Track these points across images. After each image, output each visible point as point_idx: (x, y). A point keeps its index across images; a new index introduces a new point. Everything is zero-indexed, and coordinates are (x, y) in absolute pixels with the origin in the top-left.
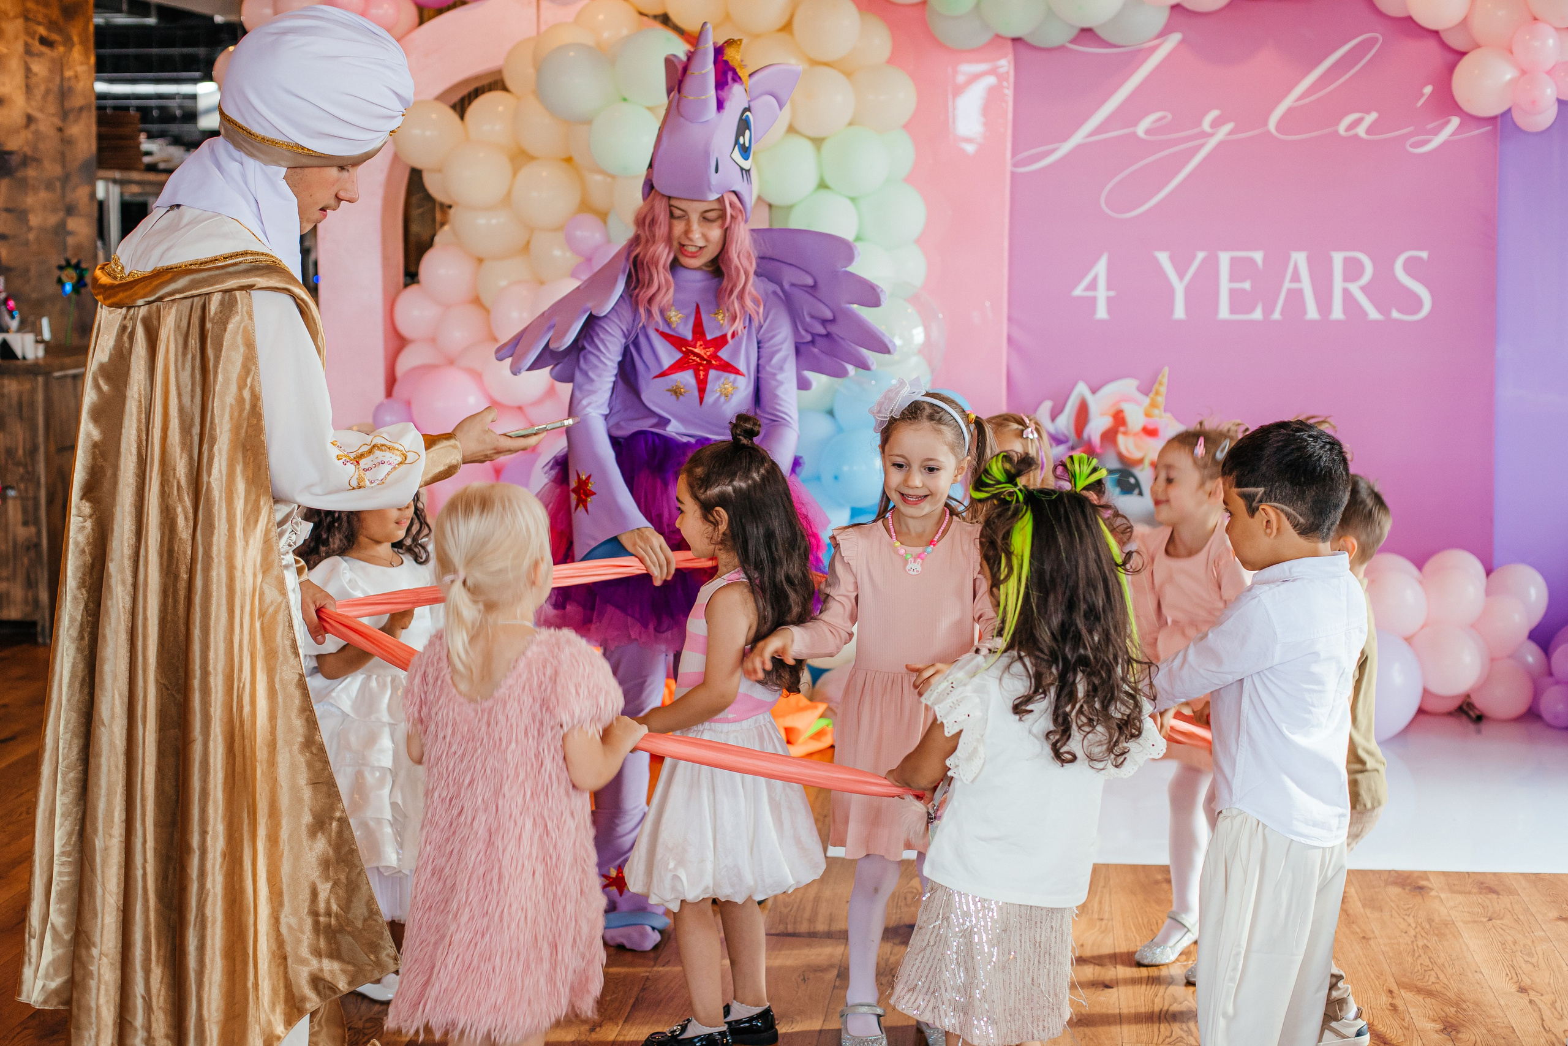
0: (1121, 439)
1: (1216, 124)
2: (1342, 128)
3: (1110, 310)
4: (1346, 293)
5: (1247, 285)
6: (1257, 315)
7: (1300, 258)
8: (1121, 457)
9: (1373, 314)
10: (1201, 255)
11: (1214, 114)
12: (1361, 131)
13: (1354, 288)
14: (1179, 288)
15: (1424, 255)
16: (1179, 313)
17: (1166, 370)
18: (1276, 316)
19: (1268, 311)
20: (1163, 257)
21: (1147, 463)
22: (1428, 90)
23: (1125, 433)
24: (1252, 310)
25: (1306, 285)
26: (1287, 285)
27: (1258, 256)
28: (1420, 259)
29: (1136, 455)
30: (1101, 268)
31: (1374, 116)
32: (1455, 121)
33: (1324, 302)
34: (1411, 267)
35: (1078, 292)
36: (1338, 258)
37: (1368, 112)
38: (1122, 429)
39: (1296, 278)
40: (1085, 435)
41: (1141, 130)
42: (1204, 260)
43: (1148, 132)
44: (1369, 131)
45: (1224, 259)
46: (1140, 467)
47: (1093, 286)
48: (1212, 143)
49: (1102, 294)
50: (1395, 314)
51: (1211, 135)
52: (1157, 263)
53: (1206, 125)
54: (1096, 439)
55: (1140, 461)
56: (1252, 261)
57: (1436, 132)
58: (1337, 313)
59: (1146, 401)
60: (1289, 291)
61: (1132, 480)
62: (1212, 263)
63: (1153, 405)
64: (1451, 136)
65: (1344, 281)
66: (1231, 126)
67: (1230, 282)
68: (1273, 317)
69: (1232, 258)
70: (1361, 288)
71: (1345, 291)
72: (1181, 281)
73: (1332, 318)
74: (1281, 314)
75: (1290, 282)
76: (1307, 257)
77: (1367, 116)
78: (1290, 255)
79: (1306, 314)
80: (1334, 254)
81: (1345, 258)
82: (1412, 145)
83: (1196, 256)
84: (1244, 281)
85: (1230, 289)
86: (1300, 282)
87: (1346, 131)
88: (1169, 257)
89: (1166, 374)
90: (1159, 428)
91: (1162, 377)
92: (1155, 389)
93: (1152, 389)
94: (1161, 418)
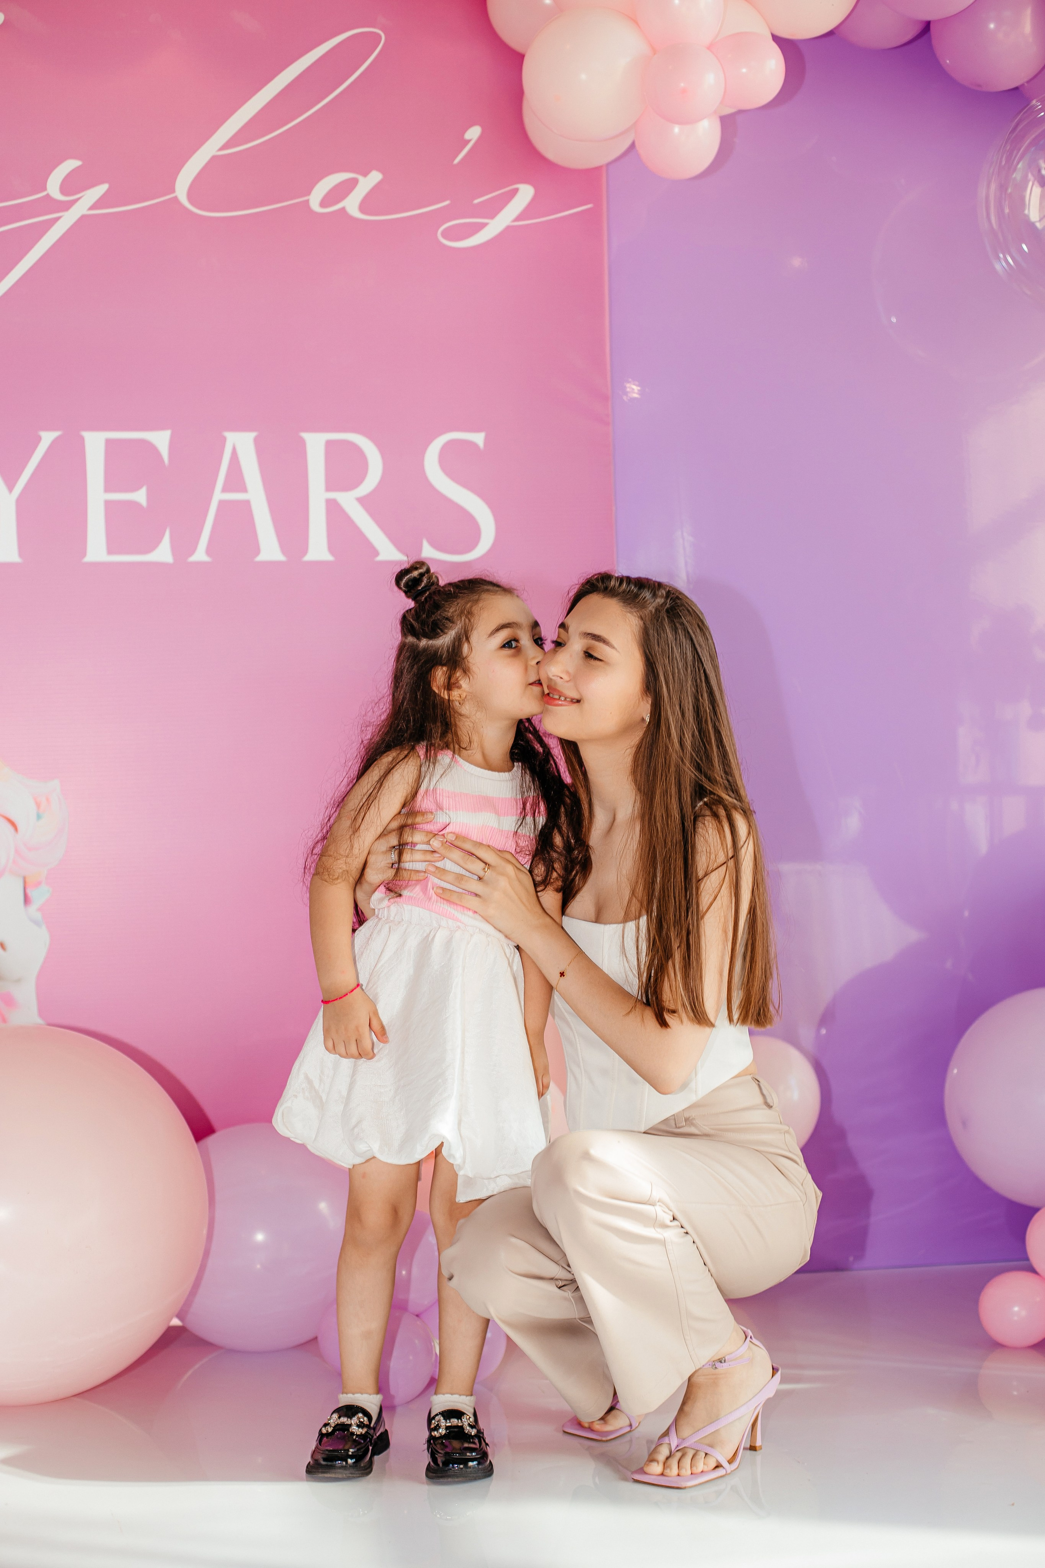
1: (72, 185)
2: (315, 200)
4: (334, 511)
5: (140, 496)
6: (163, 553)
7: (242, 444)
9: (387, 551)
10: (48, 438)
11: (70, 165)
12: (352, 204)
13: (348, 501)
15: (478, 438)
16: (8, 551)
18: (200, 555)
19: (183, 546)
22: (474, 133)
24: (153, 546)
25: (256, 495)
26: (218, 495)
27: (161, 440)
28: (472, 445)
31: (375, 177)
32: (525, 193)
33: (292, 531)
34: (455, 461)
36: (315, 443)
37: (365, 175)
39: (236, 482)
42: (55, 443)
44: (363, 207)
45: (95, 443)
48: (67, 220)
50: (427, 551)
51: (67, 206)
53: (53, 187)
56: (149, 448)
57: (493, 210)
58: (318, 549)
60: (222, 503)
62: (69, 453)
64: (518, 219)
65: (329, 488)
66: (103, 188)
67: (107, 489)
68: (193, 559)
69: (109, 443)
70: (361, 500)
71: (333, 507)
72: (11, 488)
73: (308, 558)
74: (208, 552)
75: (225, 490)
76: (256, 440)
77: (361, 178)
78: (224, 439)
79: (258, 552)
80: (307, 436)
81: (329, 444)
82: (447, 234)
83: (39, 439)
84: (135, 489)
85: (107, 503)
86: (244, 489)
87: (323, 204)
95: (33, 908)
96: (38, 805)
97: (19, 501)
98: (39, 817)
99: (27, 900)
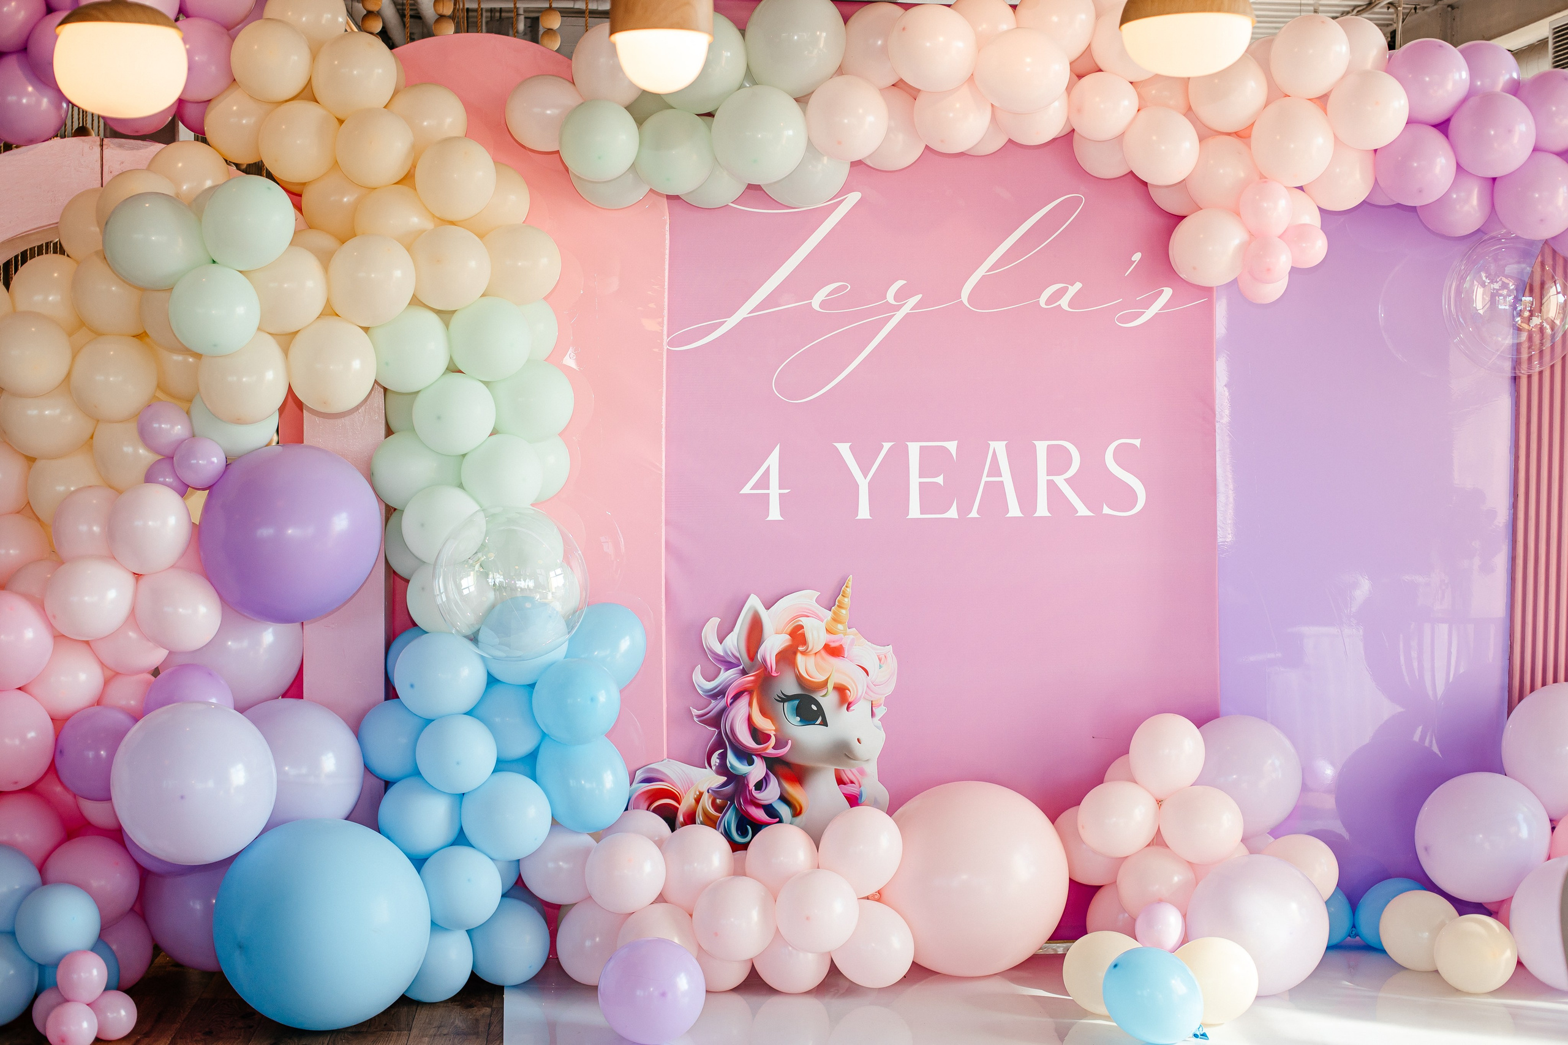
0: (800, 659)
1: (902, 296)
2: (1043, 301)
3: (783, 511)
4: (1051, 486)
5: (940, 480)
6: (953, 513)
7: (999, 447)
8: (800, 679)
9: (1083, 511)
10: (887, 446)
11: (900, 283)
12: (1064, 303)
13: (1060, 481)
14: (863, 484)
15: (1137, 442)
16: (864, 512)
18: (974, 514)
19: (964, 510)
20: (844, 449)
21: (830, 686)
22: (1137, 257)
23: (803, 653)
24: (947, 509)
25: (1007, 478)
26: (985, 479)
27: (952, 446)
28: (1133, 446)
29: (819, 678)
30: (773, 461)
31: (1078, 286)
32: (1168, 292)
33: (1027, 499)
34: (1123, 457)
35: (747, 490)
36: (1041, 447)
37: (1072, 284)
38: (800, 648)
39: (995, 470)
40: (759, 657)
41: (816, 303)
42: (892, 448)
43: (823, 304)
44: (1071, 304)
45: (914, 449)
46: (824, 692)
47: (764, 482)
48: (899, 316)
49: (774, 492)
50: (1106, 510)
51: (898, 308)
52: (837, 454)
53: (890, 297)
54: (771, 660)
55: (824, 684)
56: (945, 450)
57: (1148, 303)
58: (1042, 510)
59: (828, 615)
60: (987, 483)
61: (814, 707)
62: (899, 455)
63: (836, 620)
64: (1163, 308)
65: (1049, 473)
66: (918, 297)
67: (921, 476)
68: (970, 516)
69: (922, 448)
70: (1066, 480)
71: (1051, 484)
72: (865, 475)
73: (1036, 515)
74: (978, 512)
75: (988, 476)
76: (1007, 447)
77: (1070, 286)
78: (988, 445)
79: (1007, 511)
80: (1036, 443)
81: (1048, 446)
82: (1121, 319)
83: (882, 446)
84: (936, 475)
85: (921, 484)
86: (1000, 475)
87: (1046, 304)
88: (850, 447)
89: (850, 583)
90: (844, 646)
91: (846, 587)
92: (839, 602)
93: (835, 602)
94: (845, 634)
95: (876, 719)
96: (880, 660)
97: (870, 484)
98: (880, 667)
99: (873, 714)
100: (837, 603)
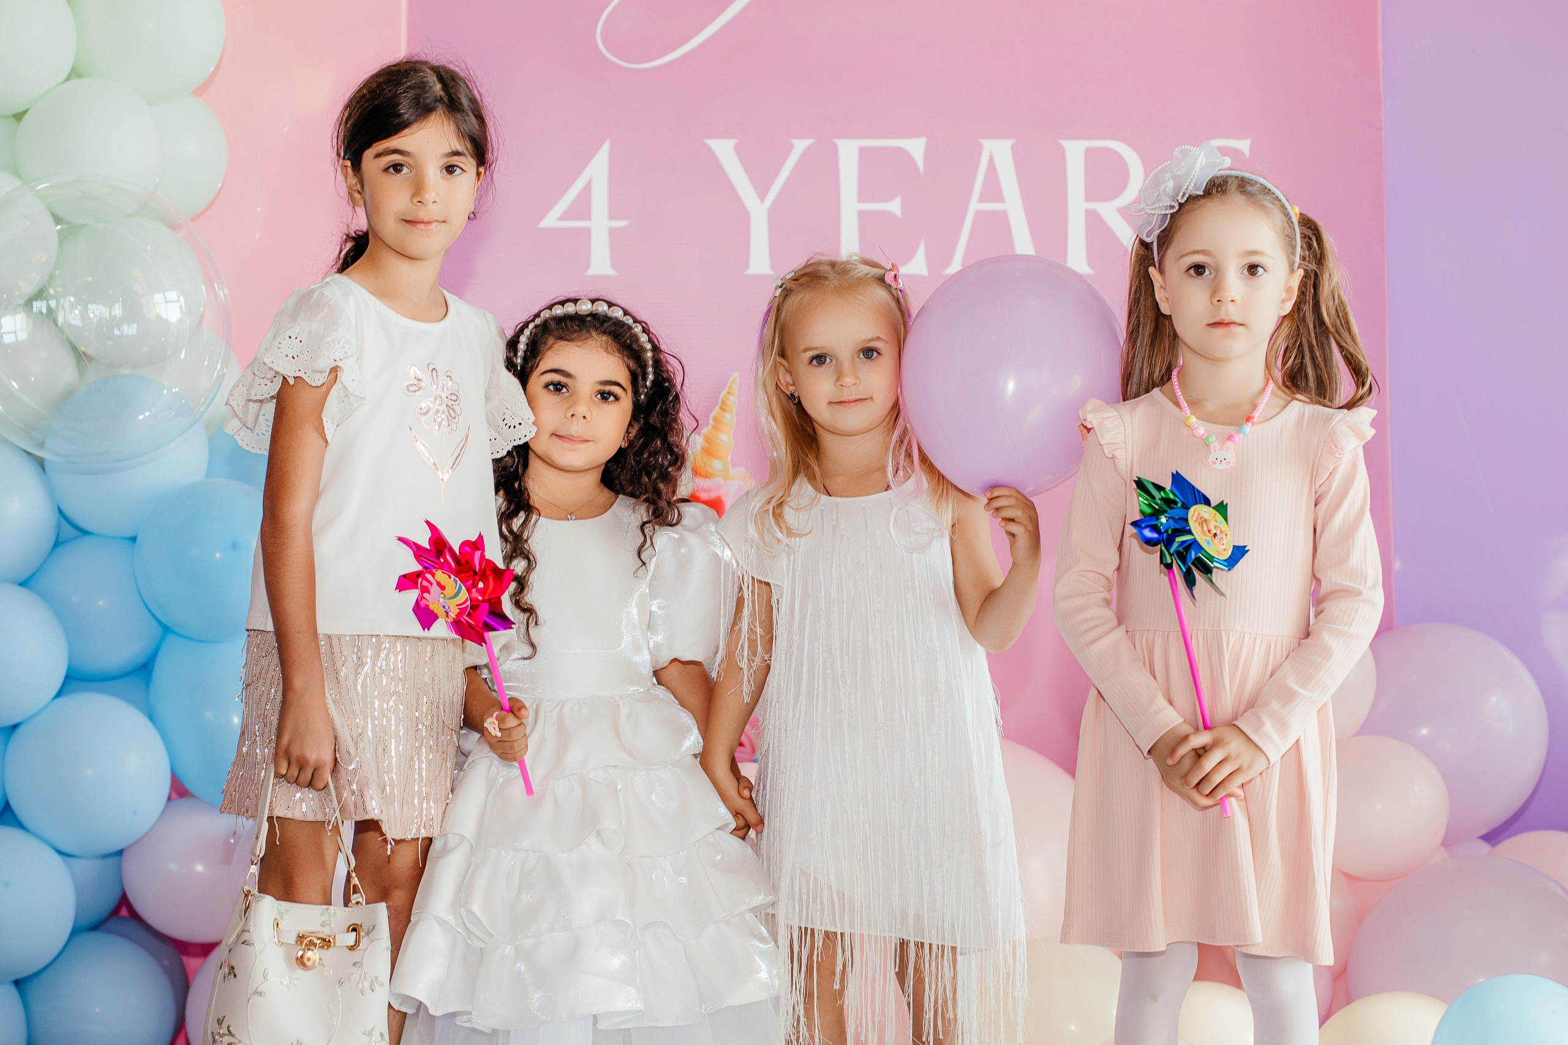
3: (618, 258)
5: (894, 206)
6: (917, 266)
7: (999, 152)
10: (800, 146)
13: (1109, 211)
14: (759, 212)
15: (1243, 145)
16: (760, 263)
17: (736, 375)
18: (955, 267)
19: (938, 259)
20: (724, 150)
24: (906, 256)
25: (1013, 205)
26: (975, 205)
27: (916, 147)
28: (1238, 152)
30: (598, 169)
35: (551, 220)
36: (1075, 151)
39: (993, 191)
42: (808, 150)
45: (848, 151)
47: (581, 208)
49: (600, 224)
52: (712, 160)
56: (904, 156)
58: (1076, 262)
60: (978, 213)
62: (822, 162)
65: (1088, 198)
67: (861, 199)
68: (949, 270)
69: (863, 150)
70: (1122, 211)
71: (1093, 220)
72: (762, 197)
73: (1067, 268)
75: (982, 199)
76: (1015, 150)
78: (981, 147)
80: (1067, 144)
81: (1088, 151)
83: (791, 147)
84: (889, 199)
85: (862, 214)
86: (1001, 199)
88: (737, 148)
89: (736, 389)
90: (724, 499)
91: (729, 393)
92: (715, 420)
93: (708, 420)
94: (727, 478)
97: (771, 212)
100: (711, 422)
